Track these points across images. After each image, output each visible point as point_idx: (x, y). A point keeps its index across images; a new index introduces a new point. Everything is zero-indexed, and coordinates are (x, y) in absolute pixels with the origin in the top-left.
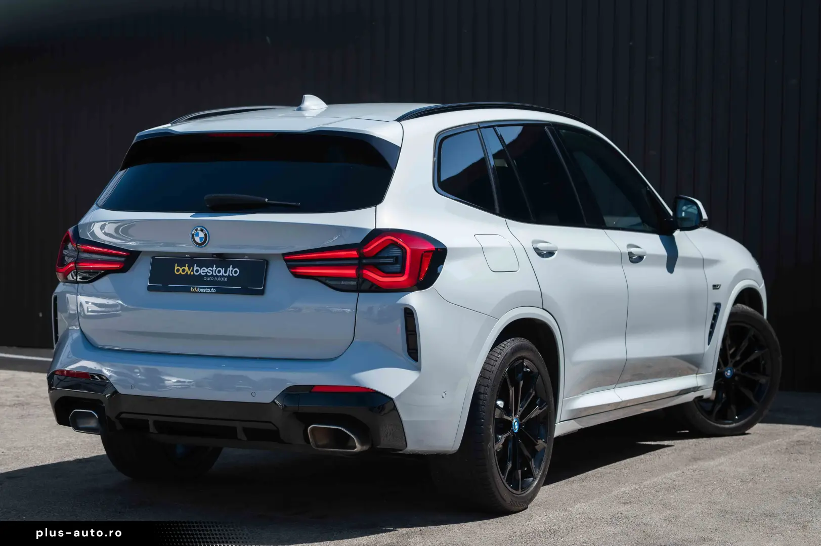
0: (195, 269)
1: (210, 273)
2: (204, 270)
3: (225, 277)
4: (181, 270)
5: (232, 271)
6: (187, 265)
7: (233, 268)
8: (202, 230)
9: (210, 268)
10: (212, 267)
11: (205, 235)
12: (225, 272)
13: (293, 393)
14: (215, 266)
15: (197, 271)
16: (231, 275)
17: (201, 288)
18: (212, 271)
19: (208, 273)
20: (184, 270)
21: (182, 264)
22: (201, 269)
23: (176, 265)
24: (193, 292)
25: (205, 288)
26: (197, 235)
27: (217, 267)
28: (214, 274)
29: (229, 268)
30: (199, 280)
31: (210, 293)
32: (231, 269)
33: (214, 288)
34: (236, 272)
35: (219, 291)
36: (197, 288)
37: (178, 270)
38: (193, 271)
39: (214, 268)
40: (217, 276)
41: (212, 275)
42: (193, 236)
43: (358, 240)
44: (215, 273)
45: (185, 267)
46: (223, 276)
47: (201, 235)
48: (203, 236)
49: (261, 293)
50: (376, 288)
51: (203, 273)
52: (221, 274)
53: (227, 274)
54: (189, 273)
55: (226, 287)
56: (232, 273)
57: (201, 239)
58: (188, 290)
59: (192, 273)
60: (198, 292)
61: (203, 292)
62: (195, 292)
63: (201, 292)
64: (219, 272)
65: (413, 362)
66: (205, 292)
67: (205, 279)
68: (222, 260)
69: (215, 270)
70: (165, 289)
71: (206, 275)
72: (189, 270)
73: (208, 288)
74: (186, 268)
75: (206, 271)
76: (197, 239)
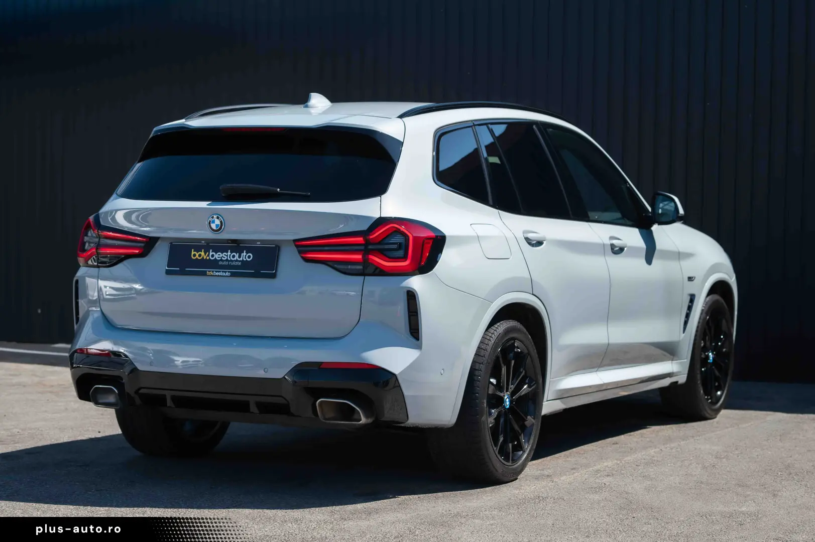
0: (211, 254)
1: (224, 258)
2: (219, 255)
3: (240, 261)
4: (197, 255)
5: (246, 256)
6: (203, 250)
7: (247, 253)
8: (218, 218)
9: (224, 253)
10: (227, 252)
11: (221, 222)
12: (240, 257)
13: (302, 370)
14: (229, 251)
15: (213, 256)
16: (245, 260)
17: (216, 272)
18: (227, 256)
19: (223, 258)
20: (200, 255)
21: (198, 249)
22: (216, 254)
23: (193, 250)
24: (209, 275)
25: (220, 272)
26: (214, 222)
27: (231, 252)
28: (229, 259)
29: (243, 253)
30: (214, 264)
31: (224, 276)
32: (245, 254)
33: (229, 272)
34: (249, 257)
35: (233, 275)
36: (213, 271)
37: (195, 255)
38: (208, 255)
39: (229, 253)
40: (231, 261)
41: (227, 260)
42: (210, 223)
43: (364, 227)
44: (230, 257)
45: (201, 252)
46: (237, 261)
47: (217, 222)
48: (219, 223)
49: (273, 276)
50: (381, 272)
51: (219, 257)
52: (235, 259)
53: (241, 259)
54: (205, 258)
55: (239, 271)
56: (245, 258)
57: (217, 226)
58: (204, 274)
59: (208, 258)
60: (214, 276)
61: (218, 276)
62: (211, 275)
63: (216, 276)
64: (234, 256)
65: (414, 340)
66: (221, 276)
67: (221, 263)
68: (236, 245)
69: (230, 255)
70: (182, 273)
71: (221, 260)
72: (205, 255)
73: (223, 272)
74: (203, 253)
75: (221, 256)
76: (214, 226)
